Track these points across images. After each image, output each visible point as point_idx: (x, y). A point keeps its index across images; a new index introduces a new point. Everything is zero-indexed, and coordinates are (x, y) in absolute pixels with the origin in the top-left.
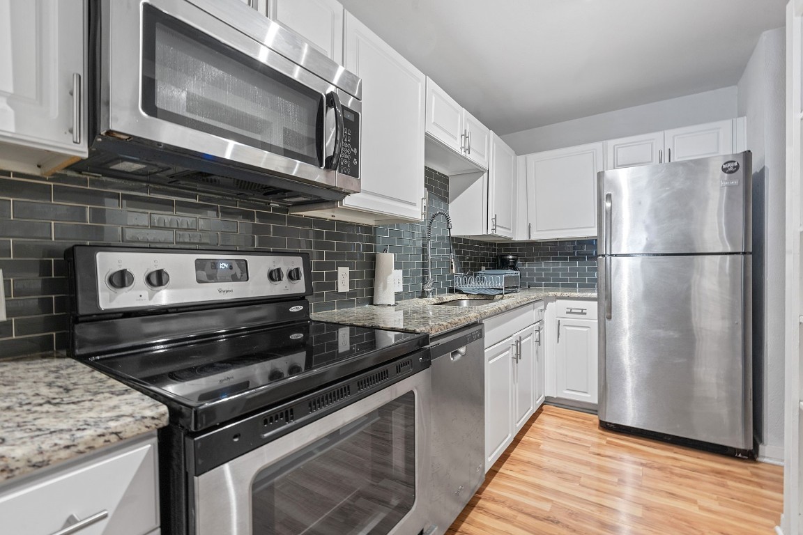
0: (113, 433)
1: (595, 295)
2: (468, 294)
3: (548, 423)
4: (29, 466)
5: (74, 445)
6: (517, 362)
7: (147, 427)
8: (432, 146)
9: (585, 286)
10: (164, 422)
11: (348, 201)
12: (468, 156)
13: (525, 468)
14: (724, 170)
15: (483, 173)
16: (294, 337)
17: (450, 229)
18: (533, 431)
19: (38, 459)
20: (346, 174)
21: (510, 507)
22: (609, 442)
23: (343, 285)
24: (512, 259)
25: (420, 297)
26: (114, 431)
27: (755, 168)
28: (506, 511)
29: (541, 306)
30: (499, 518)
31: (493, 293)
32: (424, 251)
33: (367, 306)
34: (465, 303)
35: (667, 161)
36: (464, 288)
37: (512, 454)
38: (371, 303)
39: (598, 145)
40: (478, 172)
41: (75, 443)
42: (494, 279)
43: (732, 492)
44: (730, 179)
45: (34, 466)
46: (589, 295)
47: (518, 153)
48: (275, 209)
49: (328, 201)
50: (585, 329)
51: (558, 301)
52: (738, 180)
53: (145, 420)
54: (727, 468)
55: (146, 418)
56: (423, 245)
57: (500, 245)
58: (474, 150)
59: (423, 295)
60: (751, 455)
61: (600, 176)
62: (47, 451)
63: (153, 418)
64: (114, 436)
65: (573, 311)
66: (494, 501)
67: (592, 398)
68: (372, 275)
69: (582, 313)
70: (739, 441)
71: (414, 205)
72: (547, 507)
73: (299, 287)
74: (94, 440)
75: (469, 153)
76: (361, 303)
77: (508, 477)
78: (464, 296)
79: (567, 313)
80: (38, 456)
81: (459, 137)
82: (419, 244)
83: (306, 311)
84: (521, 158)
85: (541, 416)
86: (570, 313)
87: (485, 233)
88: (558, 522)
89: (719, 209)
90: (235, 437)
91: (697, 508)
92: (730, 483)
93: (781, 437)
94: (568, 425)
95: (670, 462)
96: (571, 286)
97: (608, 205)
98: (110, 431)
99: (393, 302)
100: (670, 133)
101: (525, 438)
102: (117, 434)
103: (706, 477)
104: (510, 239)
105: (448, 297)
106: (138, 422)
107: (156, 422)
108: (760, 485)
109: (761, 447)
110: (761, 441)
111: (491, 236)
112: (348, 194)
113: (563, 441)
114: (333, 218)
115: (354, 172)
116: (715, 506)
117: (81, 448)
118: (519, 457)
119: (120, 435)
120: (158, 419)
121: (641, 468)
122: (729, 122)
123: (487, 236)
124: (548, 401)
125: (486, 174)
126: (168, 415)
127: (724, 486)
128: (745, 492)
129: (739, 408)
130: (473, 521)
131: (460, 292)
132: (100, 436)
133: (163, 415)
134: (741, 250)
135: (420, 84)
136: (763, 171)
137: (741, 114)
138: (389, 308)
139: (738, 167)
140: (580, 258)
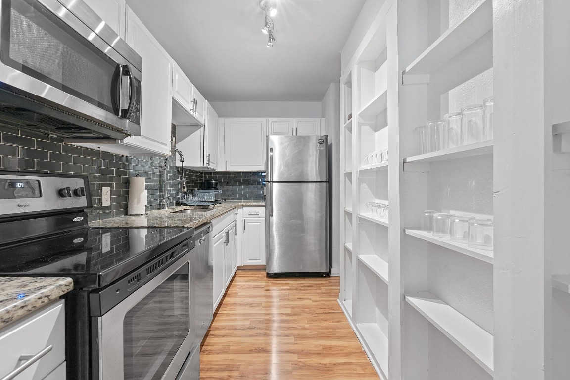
0: (46, 296)
1: (264, 204)
2: (190, 206)
3: (240, 282)
4: (2, 322)
5: (26, 306)
6: (227, 245)
7: (63, 291)
8: (176, 106)
9: (257, 199)
10: (71, 288)
11: (127, 140)
12: (195, 116)
13: (232, 307)
14: (319, 142)
15: (201, 127)
16: (76, 241)
17: (182, 162)
18: (233, 287)
19: (7, 316)
20: (133, 122)
21: (229, 329)
22: (272, 283)
23: (106, 201)
24: (215, 183)
25: (158, 209)
26: (47, 295)
27: (329, 143)
28: (227, 331)
29: (235, 211)
30: (223, 337)
31: (207, 204)
32: (161, 176)
33: (123, 216)
34: (189, 211)
35: (295, 135)
36: (188, 201)
37: (223, 302)
38: (126, 214)
39: (264, 119)
40: (198, 125)
41: (26, 304)
42: (209, 195)
43: (323, 291)
44: (320, 147)
45: (4, 321)
46: (261, 204)
47: (219, 117)
48: (53, 139)
49: (112, 138)
50: (259, 223)
51: (244, 208)
52: (323, 147)
53: (62, 287)
54: (320, 282)
55: (62, 285)
56: (160, 172)
57: (206, 173)
58: (198, 112)
59: (161, 206)
60: (327, 274)
61: (267, 137)
62: (12, 311)
63: (66, 285)
64: (46, 298)
65: (252, 213)
66: (218, 329)
67: (262, 262)
68: (127, 193)
69: (257, 214)
70: (324, 269)
71: (166, 145)
72: (248, 323)
73: (82, 202)
74: (36, 301)
75: (196, 114)
76: (118, 214)
77: (223, 315)
78: (188, 207)
79: (249, 215)
80: (6, 314)
81: (190, 102)
82: (157, 171)
83: (85, 221)
84: (221, 119)
85: (236, 278)
86: (251, 214)
87: (202, 166)
88: (255, 328)
89: (316, 160)
90: (117, 291)
91: (311, 302)
92: (322, 288)
93: (339, 264)
94: (251, 280)
95: (299, 285)
96: (249, 199)
97: (271, 154)
98: (44, 295)
99: (144, 212)
100: (297, 119)
101: (229, 292)
102: (48, 296)
103: (314, 288)
104: (214, 170)
105: (178, 208)
106: (58, 288)
107: (68, 288)
108: (332, 286)
109: (331, 269)
110: (331, 267)
111: (206, 167)
112: (130, 135)
113: (250, 288)
114: (99, 149)
115: (137, 121)
116: (317, 298)
117: (29, 307)
118: (228, 302)
119: (50, 297)
120: (68, 286)
121: (288, 291)
122: (319, 119)
123: (203, 167)
124: (239, 269)
125: (203, 128)
126: (73, 283)
127: (320, 289)
128: (327, 290)
129: (324, 253)
130: (209, 343)
131: (185, 204)
132: (39, 298)
133: (71, 283)
134: (324, 180)
135: (169, 64)
136: (331, 144)
137: (323, 116)
138: (142, 216)
139: (323, 142)
140: (254, 183)
